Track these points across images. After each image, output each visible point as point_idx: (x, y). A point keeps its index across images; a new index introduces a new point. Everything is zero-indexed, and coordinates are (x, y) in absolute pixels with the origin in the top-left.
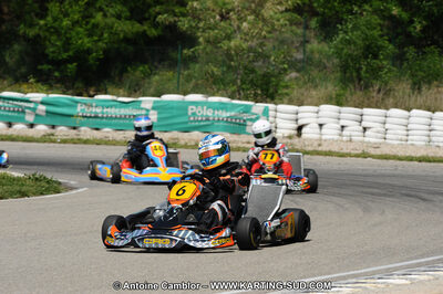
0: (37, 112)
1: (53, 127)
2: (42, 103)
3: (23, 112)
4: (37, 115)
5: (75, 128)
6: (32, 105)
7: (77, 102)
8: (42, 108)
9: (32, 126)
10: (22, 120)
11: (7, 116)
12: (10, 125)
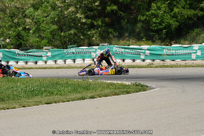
1: (154, 60)
2: (148, 50)
3: (139, 54)
4: (145, 55)
5: (163, 60)
6: (143, 51)
7: (164, 48)
8: (148, 52)
9: (144, 60)
10: (139, 58)
12: (134, 61)
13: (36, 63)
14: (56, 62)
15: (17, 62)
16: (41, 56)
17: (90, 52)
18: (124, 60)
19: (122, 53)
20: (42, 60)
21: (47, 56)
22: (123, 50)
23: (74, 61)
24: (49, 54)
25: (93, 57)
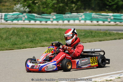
0: (111, 18)
1: (115, 22)
2: (113, 16)
3: (107, 19)
5: (121, 22)
6: (109, 17)
7: (121, 15)
9: (109, 22)
10: (107, 21)
11: (103, 20)
12: (104, 22)
13: (46, 22)
14: (58, 22)
15: (35, 21)
16: (50, 18)
17: (79, 17)
18: (98, 22)
19: (97, 17)
20: (50, 20)
21: (53, 18)
22: (98, 16)
23: (69, 21)
24: (55, 17)
25: (80, 19)
